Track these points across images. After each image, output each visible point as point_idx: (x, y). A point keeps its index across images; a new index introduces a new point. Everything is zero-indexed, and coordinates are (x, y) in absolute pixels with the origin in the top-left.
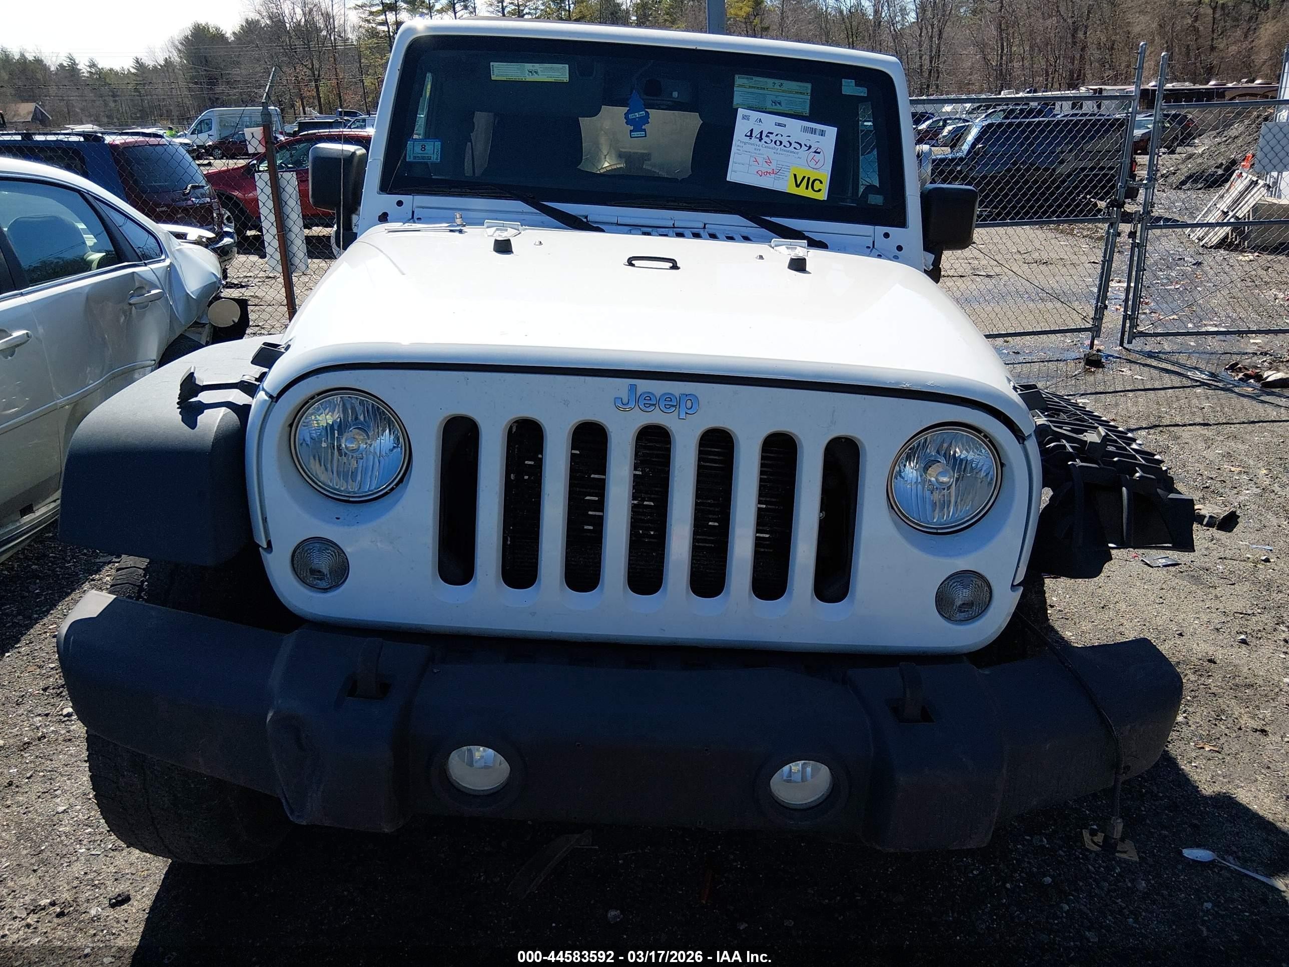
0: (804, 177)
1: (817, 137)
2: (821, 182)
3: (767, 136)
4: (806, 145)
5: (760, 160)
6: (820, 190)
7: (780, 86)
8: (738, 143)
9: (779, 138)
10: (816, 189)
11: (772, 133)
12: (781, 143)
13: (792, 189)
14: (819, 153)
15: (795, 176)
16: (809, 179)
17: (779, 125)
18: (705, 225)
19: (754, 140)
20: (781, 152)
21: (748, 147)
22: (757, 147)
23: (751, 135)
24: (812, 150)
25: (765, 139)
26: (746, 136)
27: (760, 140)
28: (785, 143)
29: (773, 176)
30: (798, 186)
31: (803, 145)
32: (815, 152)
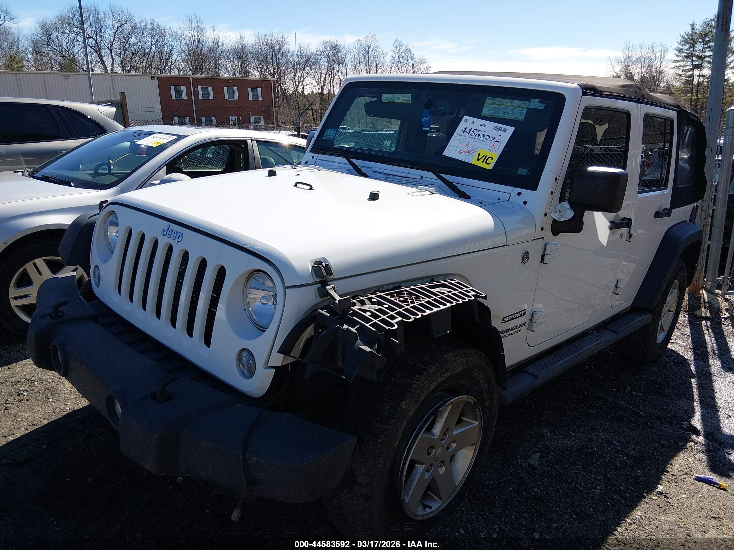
0: (484, 155)
1: (501, 133)
2: (492, 159)
3: (473, 131)
4: (492, 137)
5: (464, 144)
6: (490, 163)
7: (511, 103)
8: (457, 135)
9: (479, 133)
10: (488, 162)
11: (476, 130)
12: (479, 135)
13: (475, 162)
14: (498, 142)
15: (479, 154)
16: (486, 156)
17: (482, 125)
18: (422, 177)
19: (466, 133)
20: (477, 141)
21: (461, 138)
22: (465, 137)
23: (465, 131)
24: (495, 140)
25: (471, 133)
26: (462, 131)
27: (468, 134)
28: (482, 136)
29: (467, 153)
30: (478, 160)
31: (491, 137)
32: (496, 141)
